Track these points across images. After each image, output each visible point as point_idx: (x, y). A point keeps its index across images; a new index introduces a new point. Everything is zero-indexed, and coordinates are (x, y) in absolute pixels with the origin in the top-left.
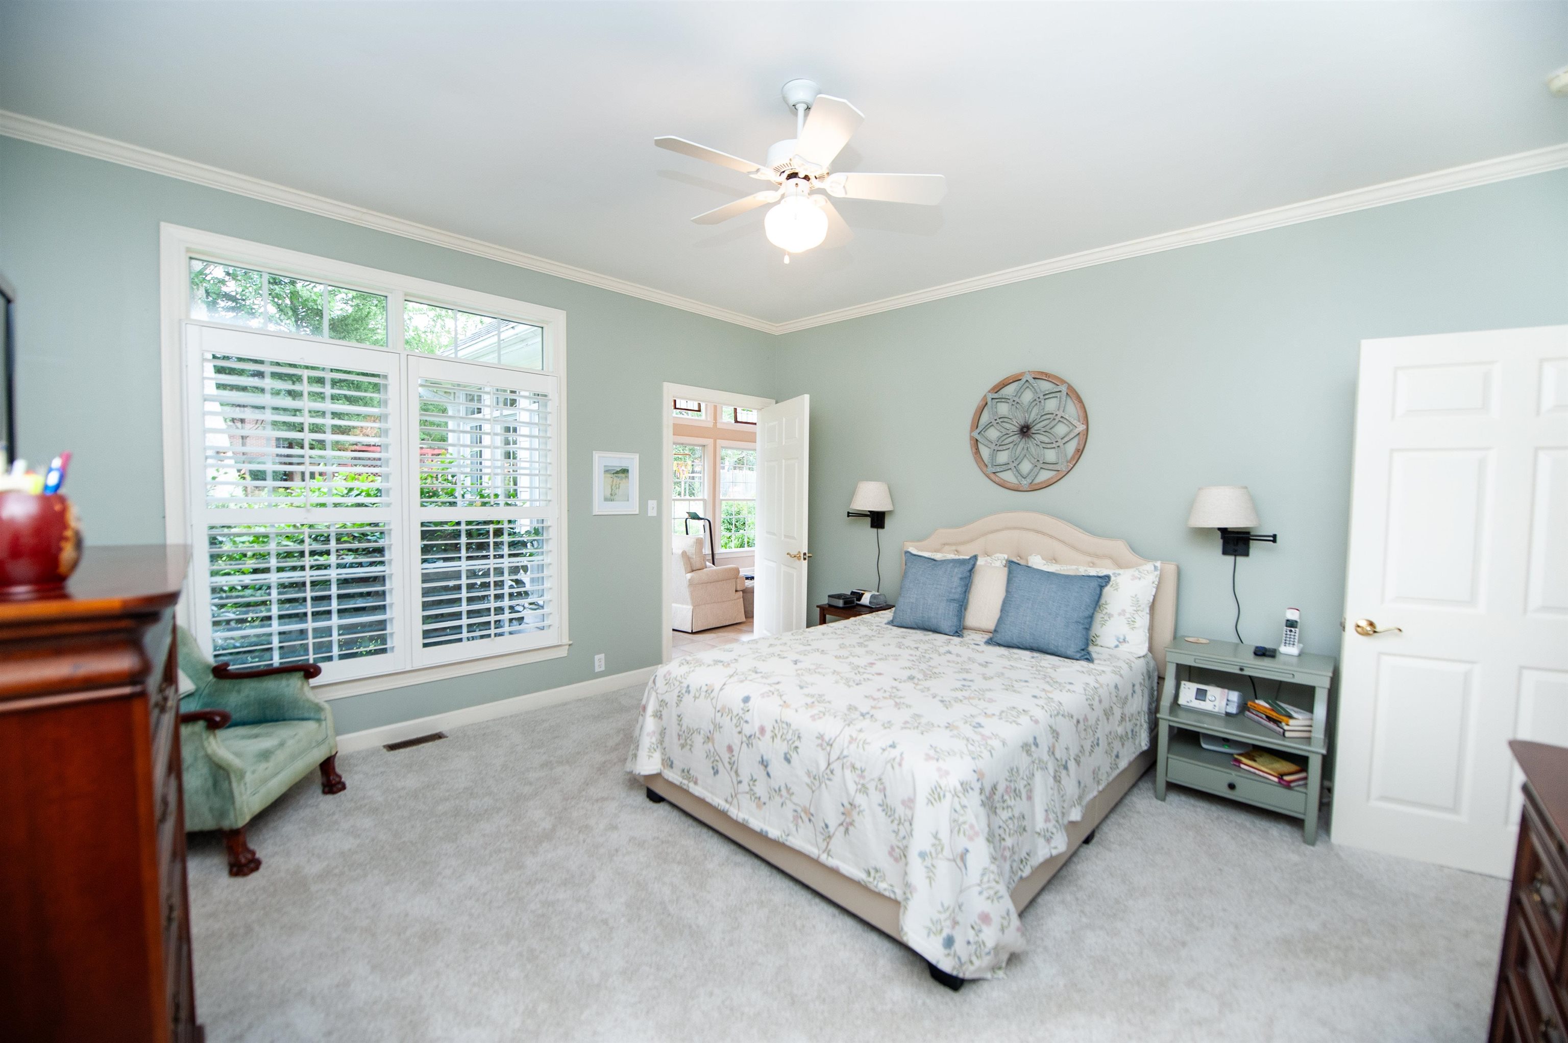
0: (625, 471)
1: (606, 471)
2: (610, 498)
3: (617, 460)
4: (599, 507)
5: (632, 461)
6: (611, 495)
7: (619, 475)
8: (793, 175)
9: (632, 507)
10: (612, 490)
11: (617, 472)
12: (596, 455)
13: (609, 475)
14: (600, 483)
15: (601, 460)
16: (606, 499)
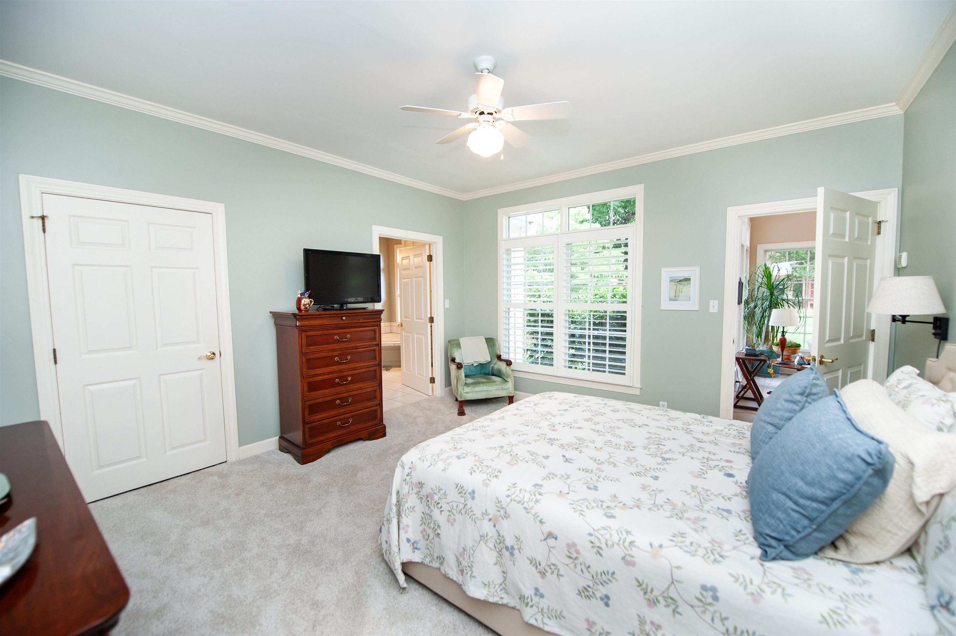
0: (687, 280)
1: (671, 281)
2: (674, 299)
3: (682, 273)
4: (666, 305)
5: (694, 272)
6: (675, 296)
7: (682, 283)
8: (482, 113)
9: (693, 305)
10: (676, 293)
11: (680, 281)
12: (663, 270)
13: (674, 283)
14: (666, 289)
15: (667, 274)
16: (671, 300)
